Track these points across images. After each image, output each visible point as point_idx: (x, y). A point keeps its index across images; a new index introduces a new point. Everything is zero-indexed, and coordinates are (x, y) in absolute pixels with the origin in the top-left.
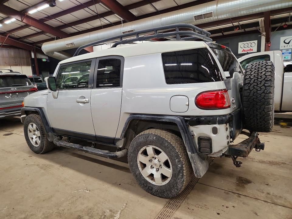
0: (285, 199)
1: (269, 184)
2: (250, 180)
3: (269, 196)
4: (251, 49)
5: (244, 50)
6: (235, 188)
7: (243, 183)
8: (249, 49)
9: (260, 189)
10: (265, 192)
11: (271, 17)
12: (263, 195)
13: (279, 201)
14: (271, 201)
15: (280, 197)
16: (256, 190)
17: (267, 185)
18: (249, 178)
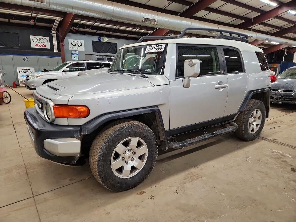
4: (44, 45)
5: (37, 45)
8: (42, 44)
11: (75, 20)
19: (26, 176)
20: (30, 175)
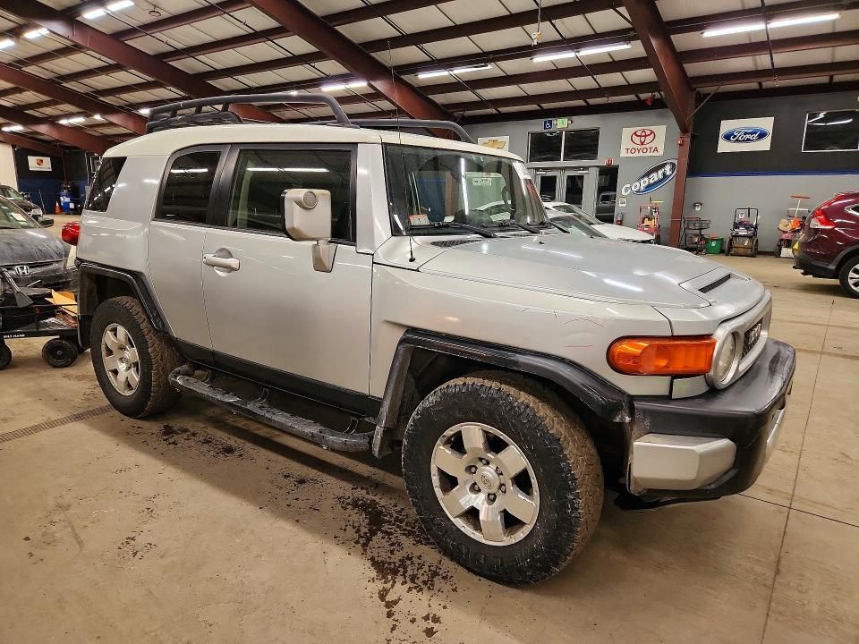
19: (783, 562)
20: (773, 558)
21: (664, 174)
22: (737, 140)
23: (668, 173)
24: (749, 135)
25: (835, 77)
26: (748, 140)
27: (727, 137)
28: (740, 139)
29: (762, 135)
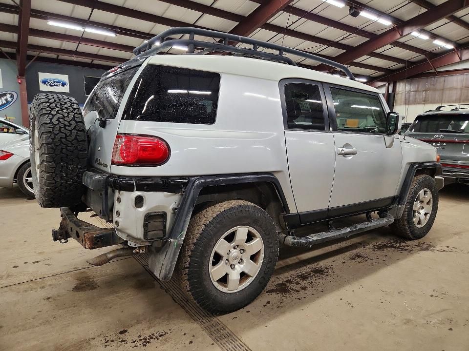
0: (19, 292)
1: (46, 300)
2: (77, 291)
3: (42, 285)
6: (87, 273)
7: (83, 284)
9: (56, 287)
10: (48, 287)
12: (49, 283)
13: (27, 286)
14: (36, 282)
15: (26, 291)
16: (60, 284)
17: (49, 298)
18: (81, 295)
21: (6, 100)
22: (50, 85)
23: (9, 100)
24: (56, 84)
25: (94, 61)
26: (56, 85)
27: (44, 82)
28: (52, 84)
29: (64, 84)
